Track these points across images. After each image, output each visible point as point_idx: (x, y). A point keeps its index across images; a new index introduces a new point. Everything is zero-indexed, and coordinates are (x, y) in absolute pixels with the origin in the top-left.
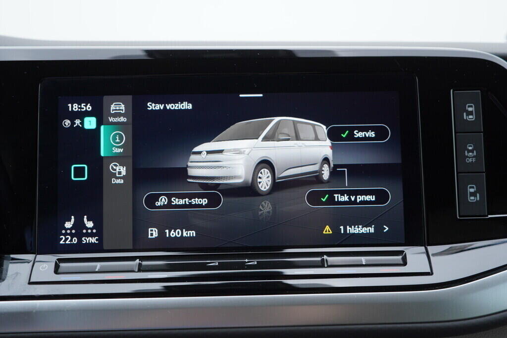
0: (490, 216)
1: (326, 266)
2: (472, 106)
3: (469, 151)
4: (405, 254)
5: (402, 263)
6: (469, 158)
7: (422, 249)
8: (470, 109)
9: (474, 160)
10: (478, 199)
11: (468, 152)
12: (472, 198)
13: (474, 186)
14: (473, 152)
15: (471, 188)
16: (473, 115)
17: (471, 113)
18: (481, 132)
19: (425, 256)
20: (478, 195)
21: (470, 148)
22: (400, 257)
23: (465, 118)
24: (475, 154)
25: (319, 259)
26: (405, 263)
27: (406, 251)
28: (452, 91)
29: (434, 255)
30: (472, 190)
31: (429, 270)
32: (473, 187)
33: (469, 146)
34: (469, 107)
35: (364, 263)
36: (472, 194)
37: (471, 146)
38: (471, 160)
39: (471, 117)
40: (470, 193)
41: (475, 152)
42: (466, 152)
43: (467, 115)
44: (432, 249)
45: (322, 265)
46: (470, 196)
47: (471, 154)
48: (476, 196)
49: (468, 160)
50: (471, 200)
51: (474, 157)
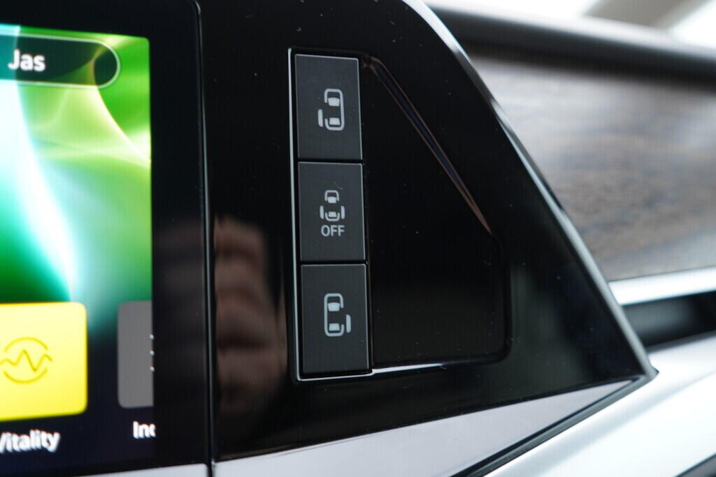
0: (375, 371)
2: (337, 96)
3: (329, 208)
6: (330, 224)
8: (333, 102)
9: (340, 231)
10: (349, 329)
11: (326, 211)
12: (334, 327)
13: (339, 295)
14: (338, 211)
15: (331, 300)
16: (339, 117)
17: (334, 112)
18: (359, 161)
20: (348, 318)
21: (332, 200)
23: (321, 124)
24: (343, 216)
28: (290, 51)
30: (334, 307)
32: (336, 300)
33: (330, 195)
34: (331, 95)
36: (335, 317)
37: (334, 195)
38: (333, 231)
39: (334, 121)
40: (329, 313)
41: (343, 209)
42: (322, 209)
43: (326, 116)
46: (329, 323)
47: (332, 214)
48: (342, 322)
49: (326, 231)
50: (330, 332)
51: (341, 222)
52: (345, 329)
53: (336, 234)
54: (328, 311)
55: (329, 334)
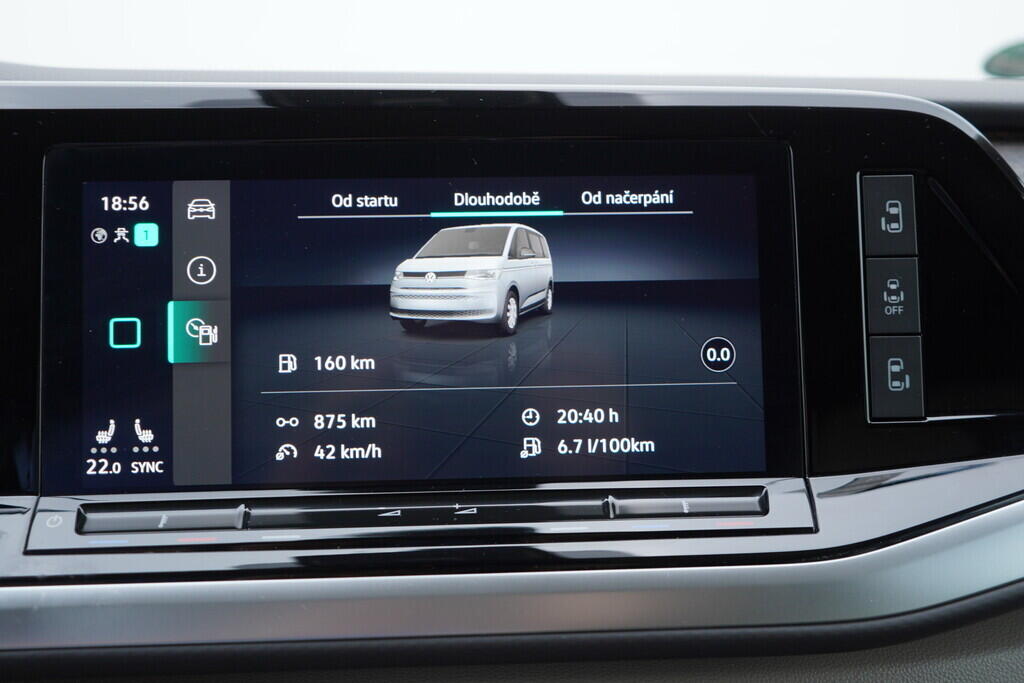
0: (929, 419)
1: (612, 516)
2: (896, 205)
3: (891, 293)
4: (766, 492)
5: (758, 509)
6: (892, 305)
7: (799, 483)
8: (893, 211)
9: (900, 310)
10: (908, 386)
11: (889, 295)
12: (896, 383)
13: (899, 359)
14: (898, 295)
15: (893, 363)
16: (898, 222)
17: (894, 218)
18: (914, 256)
19: (804, 497)
20: (907, 377)
21: (893, 287)
22: (756, 499)
23: (884, 228)
24: (902, 298)
25: (599, 503)
26: (764, 510)
27: (768, 487)
28: (858, 174)
29: (820, 495)
30: (896, 369)
31: (810, 524)
32: (898, 363)
33: (891, 283)
34: (891, 206)
35: (686, 511)
36: (897, 376)
37: (895, 283)
38: (894, 310)
39: (894, 225)
40: (892, 373)
41: (902, 294)
42: (885, 294)
43: (888, 222)
44: (819, 484)
45: (604, 514)
46: (892, 380)
47: (894, 298)
48: (902, 380)
49: (888, 310)
50: (893, 387)
51: (900, 303)
52: (905, 386)
53: (897, 312)
55: (892, 389)
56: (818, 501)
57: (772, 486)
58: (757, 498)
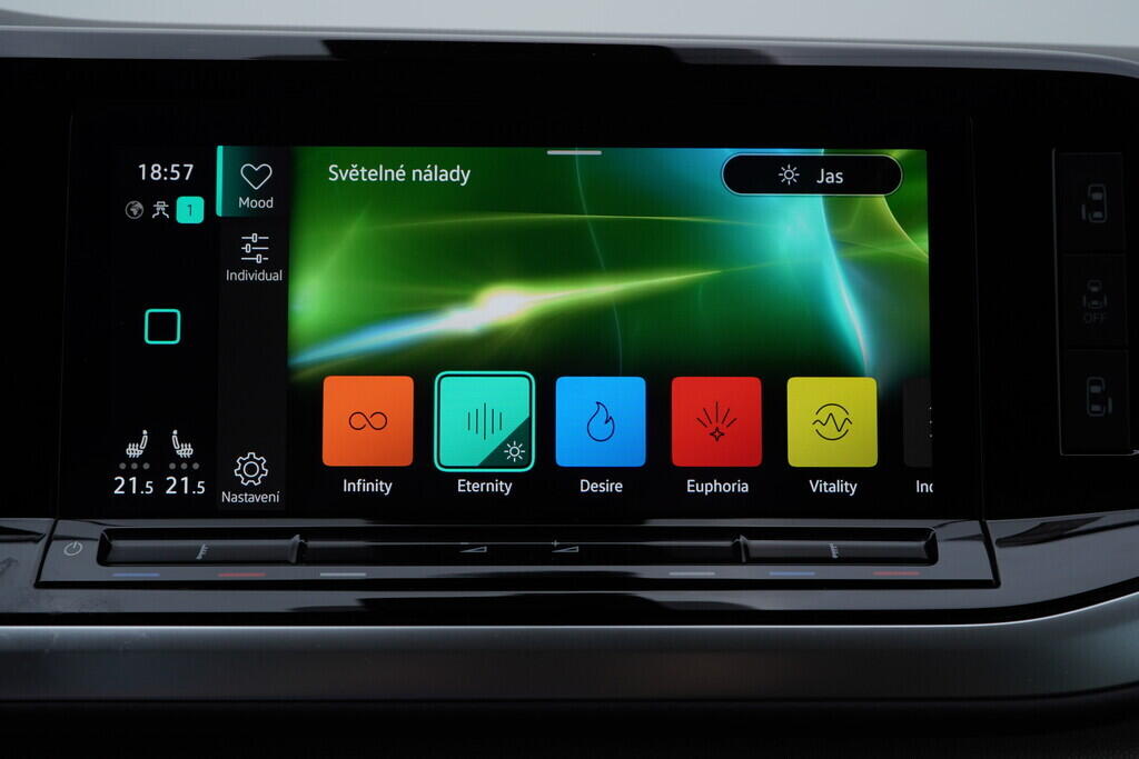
1: (744, 560)
2: (1101, 190)
3: (1092, 296)
4: (934, 535)
5: (925, 556)
6: (1092, 312)
7: (973, 527)
8: (1097, 196)
9: (1102, 318)
10: (1110, 410)
11: (1089, 299)
12: (1096, 408)
13: (1100, 378)
14: (1101, 299)
15: (1093, 383)
16: (1102, 210)
17: (1098, 206)
18: (1122, 252)
19: (980, 546)
20: (1110, 401)
21: (1095, 289)
23: (1084, 217)
24: (1106, 304)
25: (728, 543)
26: (932, 557)
27: (940, 534)
28: (1054, 151)
29: (1003, 542)
30: (1096, 389)
31: (989, 576)
32: (1098, 383)
33: (1093, 285)
34: (1094, 190)
35: (835, 556)
36: (1095, 399)
37: (1097, 285)
38: (1095, 318)
39: (1098, 215)
40: (1092, 395)
41: (1105, 298)
42: (1084, 298)
43: (1090, 210)
44: (1000, 528)
45: (734, 557)
46: (1091, 404)
47: (1095, 303)
48: (1104, 403)
49: (1088, 318)
50: (1092, 412)
51: (1103, 310)
52: (1107, 410)
53: (1098, 321)
54: (1090, 394)
55: (1092, 415)
56: (996, 549)
57: (940, 529)
58: (923, 543)
